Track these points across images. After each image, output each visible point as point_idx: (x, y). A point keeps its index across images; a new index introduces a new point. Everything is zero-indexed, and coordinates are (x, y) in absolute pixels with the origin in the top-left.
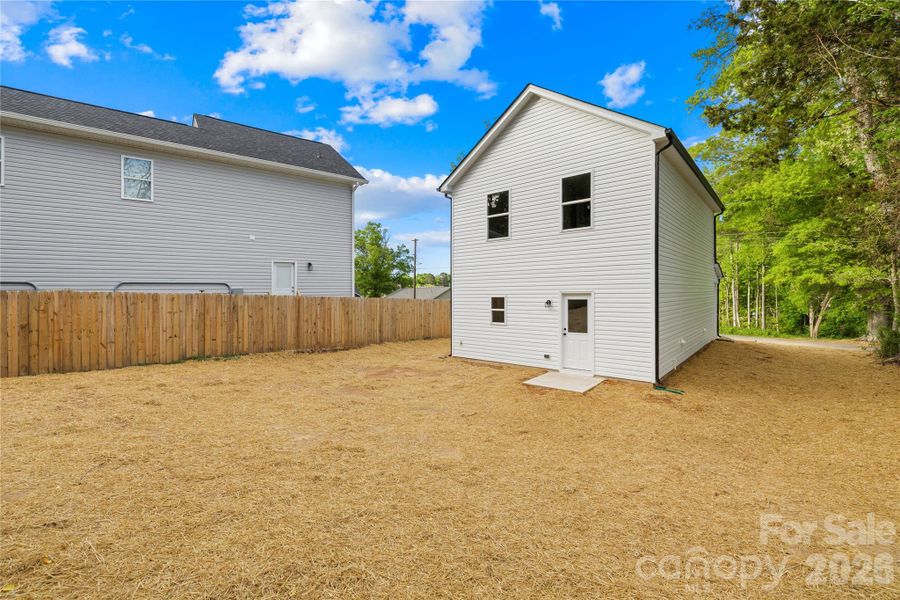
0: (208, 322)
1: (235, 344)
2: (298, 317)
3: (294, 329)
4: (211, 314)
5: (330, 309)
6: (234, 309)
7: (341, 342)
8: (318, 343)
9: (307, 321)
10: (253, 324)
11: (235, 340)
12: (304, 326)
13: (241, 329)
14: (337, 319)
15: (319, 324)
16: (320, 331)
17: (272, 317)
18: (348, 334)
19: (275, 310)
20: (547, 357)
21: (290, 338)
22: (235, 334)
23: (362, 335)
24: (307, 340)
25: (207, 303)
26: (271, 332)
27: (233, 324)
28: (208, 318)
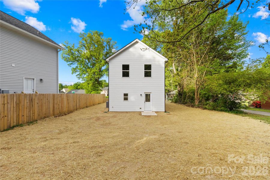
0: (21, 108)
1: (32, 117)
2: (54, 102)
3: (52, 108)
4: (22, 103)
5: (63, 99)
6: (31, 100)
7: (66, 111)
8: (60, 112)
9: (56, 104)
10: (38, 107)
11: (32, 115)
12: (55, 106)
13: (34, 110)
14: (65, 102)
15: (60, 105)
16: (60, 107)
17: (45, 103)
18: (68, 107)
19: (46, 100)
20: (140, 108)
21: (51, 112)
22: (32, 113)
23: (72, 108)
24: (57, 111)
25: (20, 98)
26: (45, 110)
27: (31, 107)
28: (21, 105)
